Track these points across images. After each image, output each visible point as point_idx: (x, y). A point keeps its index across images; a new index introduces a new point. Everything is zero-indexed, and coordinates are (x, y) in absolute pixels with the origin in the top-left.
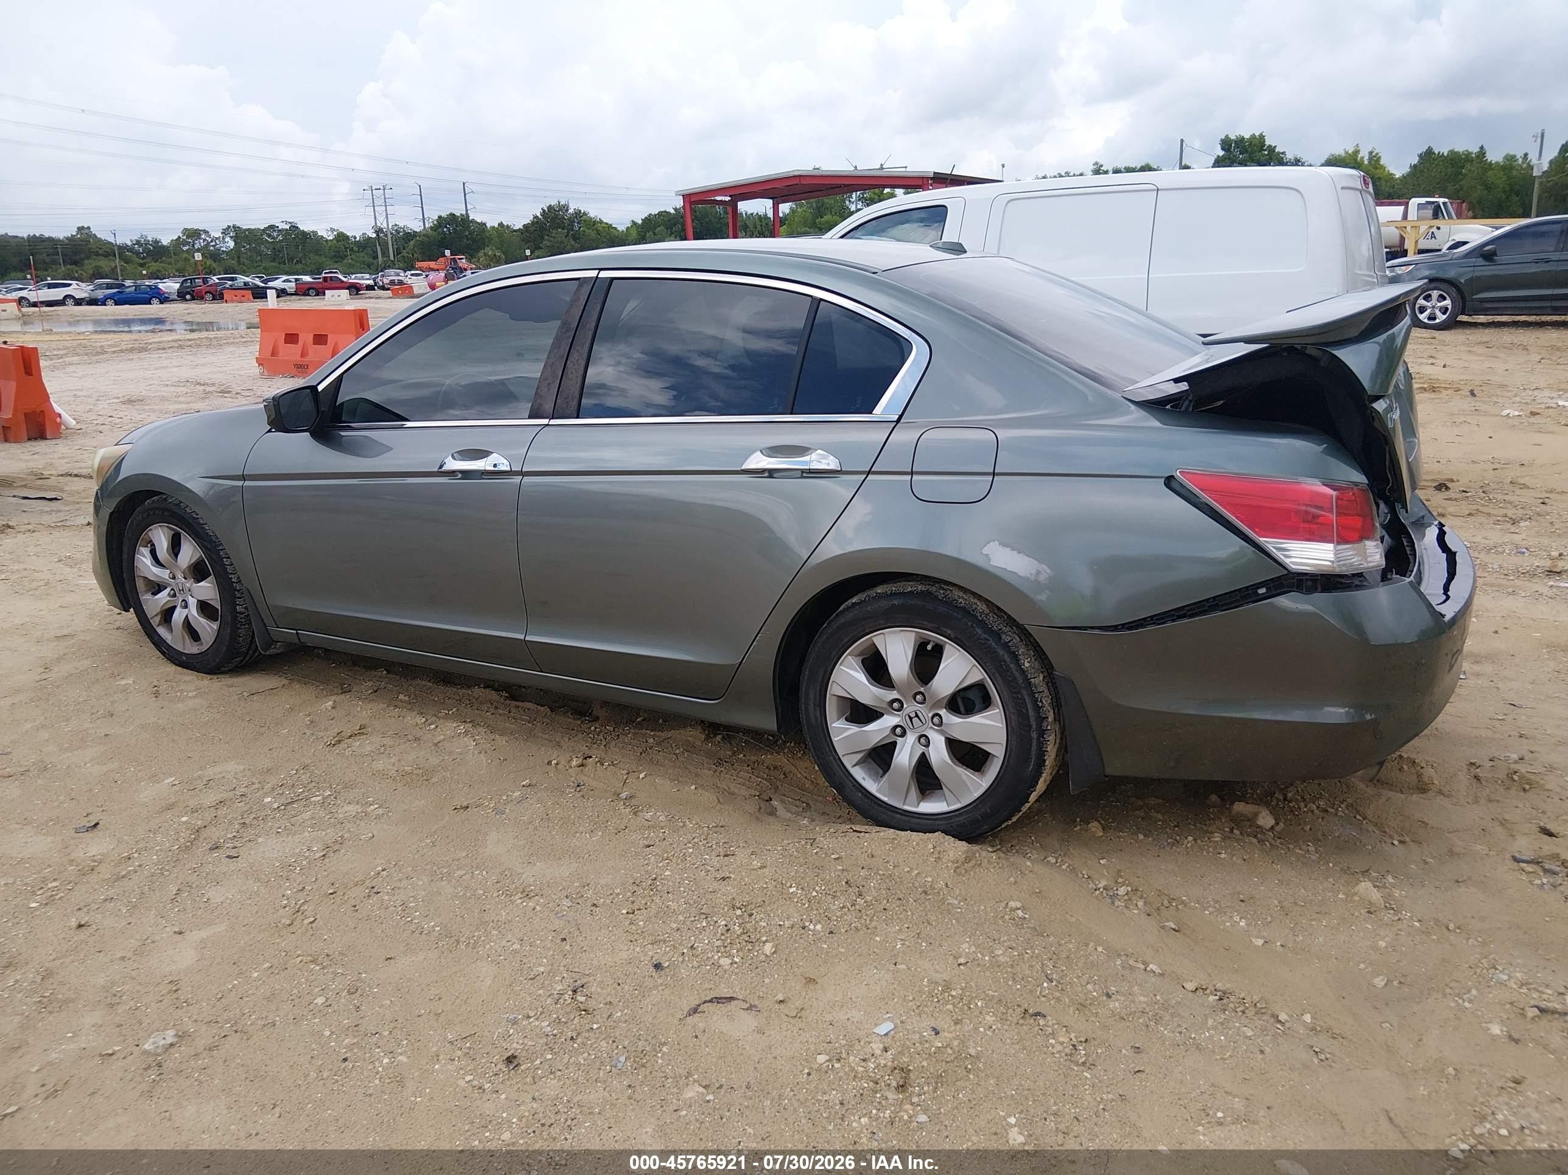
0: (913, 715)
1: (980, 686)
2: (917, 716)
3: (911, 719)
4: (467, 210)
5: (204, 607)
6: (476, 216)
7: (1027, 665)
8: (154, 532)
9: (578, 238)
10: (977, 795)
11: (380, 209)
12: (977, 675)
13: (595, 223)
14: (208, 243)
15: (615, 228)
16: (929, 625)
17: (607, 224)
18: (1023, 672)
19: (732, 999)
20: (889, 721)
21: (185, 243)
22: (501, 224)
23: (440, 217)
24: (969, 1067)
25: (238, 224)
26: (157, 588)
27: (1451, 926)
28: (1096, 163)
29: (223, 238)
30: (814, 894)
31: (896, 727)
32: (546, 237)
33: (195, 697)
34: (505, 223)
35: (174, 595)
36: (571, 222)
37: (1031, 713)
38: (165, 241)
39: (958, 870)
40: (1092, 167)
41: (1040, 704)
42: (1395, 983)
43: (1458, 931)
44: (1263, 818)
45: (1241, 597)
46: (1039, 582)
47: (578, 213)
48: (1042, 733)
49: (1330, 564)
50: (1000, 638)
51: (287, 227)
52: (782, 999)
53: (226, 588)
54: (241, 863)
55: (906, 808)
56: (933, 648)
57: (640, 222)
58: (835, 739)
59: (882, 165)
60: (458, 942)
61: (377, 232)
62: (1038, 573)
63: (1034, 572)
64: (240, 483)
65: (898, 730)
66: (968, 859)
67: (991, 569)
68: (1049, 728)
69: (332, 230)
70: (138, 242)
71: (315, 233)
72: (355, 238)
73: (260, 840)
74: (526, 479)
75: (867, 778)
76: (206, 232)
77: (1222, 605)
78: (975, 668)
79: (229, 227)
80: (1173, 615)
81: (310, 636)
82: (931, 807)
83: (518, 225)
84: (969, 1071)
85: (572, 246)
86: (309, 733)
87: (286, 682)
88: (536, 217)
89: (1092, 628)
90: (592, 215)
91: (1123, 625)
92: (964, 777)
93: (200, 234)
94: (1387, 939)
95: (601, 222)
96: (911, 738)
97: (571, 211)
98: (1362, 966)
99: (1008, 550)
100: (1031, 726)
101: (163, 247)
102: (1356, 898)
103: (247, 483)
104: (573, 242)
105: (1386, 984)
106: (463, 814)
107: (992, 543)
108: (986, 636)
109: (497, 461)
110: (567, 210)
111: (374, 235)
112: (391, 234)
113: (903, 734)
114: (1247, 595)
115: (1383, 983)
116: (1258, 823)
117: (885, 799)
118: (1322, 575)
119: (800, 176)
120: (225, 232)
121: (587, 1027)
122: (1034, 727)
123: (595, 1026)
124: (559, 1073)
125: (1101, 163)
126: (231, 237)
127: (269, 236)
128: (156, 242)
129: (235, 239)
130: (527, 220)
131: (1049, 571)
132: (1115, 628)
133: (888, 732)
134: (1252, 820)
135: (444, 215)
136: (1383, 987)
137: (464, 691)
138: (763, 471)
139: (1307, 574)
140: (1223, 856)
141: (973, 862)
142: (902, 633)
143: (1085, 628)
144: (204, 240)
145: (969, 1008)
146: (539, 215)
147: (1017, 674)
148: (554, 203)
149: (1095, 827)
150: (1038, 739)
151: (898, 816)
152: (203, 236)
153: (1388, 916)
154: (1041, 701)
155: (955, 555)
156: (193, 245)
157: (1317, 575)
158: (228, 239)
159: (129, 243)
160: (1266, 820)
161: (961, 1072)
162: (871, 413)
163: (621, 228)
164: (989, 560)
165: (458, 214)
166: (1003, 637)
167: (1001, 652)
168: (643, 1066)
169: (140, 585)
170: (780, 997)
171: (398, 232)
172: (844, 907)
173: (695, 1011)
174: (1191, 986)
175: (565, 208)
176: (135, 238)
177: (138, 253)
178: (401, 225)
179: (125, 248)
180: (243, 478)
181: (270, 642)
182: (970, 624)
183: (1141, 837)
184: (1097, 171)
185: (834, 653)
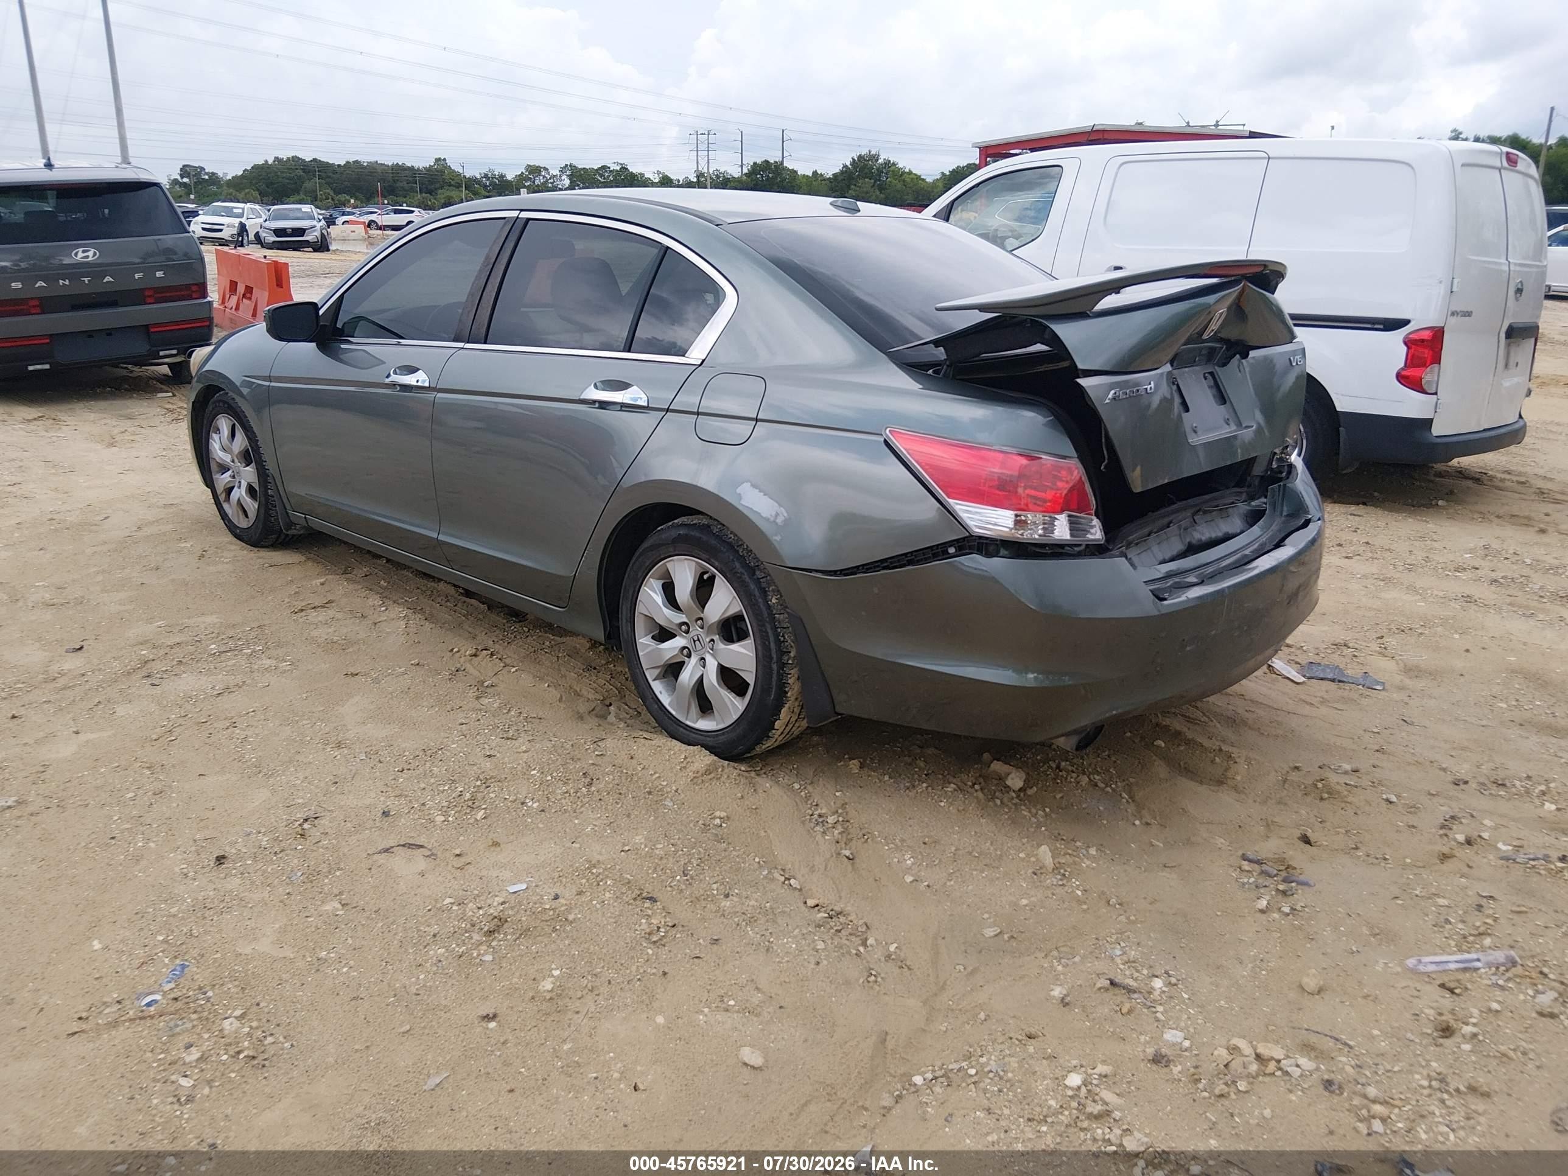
0: (696, 639)
1: (738, 618)
2: (698, 640)
3: (694, 641)
4: (783, 158)
5: (251, 490)
6: (789, 164)
7: (774, 601)
8: (220, 421)
9: (884, 189)
10: (735, 717)
11: (702, 154)
12: (737, 607)
13: (904, 173)
14: (547, 180)
15: (923, 180)
16: (704, 556)
17: (915, 175)
18: (769, 607)
19: (422, 846)
20: (678, 642)
21: (528, 179)
22: (815, 173)
23: (755, 163)
24: (558, 927)
25: (575, 163)
26: (224, 469)
27: (1113, 901)
28: (1455, 131)
29: (560, 176)
30: (549, 778)
31: (684, 648)
32: (852, 187)
33: (227, 563)
34: (819, 172)
35: (234, 477)
36: (880, 171)
37: (773, 646)
38: (510, 176)
39: (695, 780)
40: (1449, 134)
41: (782, 639)
42: (1006, 937)
43: (1117, 906)
44: (1012, 779)
45: (933, 554)
46: (777, 524)
47: (888, 164)
48: (782, 666)
49: (1008, 530)
50: (754, 574)
51: (618, 168)
52: (458, 853)
53: (262, 473)
54: (157, 691)
55: (688, 723)
56: (708, 578)
57: (948, 173)
58: (641, 654)
59: (1217, 122)
60: (260, 772)
61: (698, 177)
62: (777, 515)
63: (774, 514)
64: (267, 384)
65: (685, 652)
66: (708, 772)
67: (741, 508)
68: (790, 662)
69: (659, 173)
70: (486, 176)
71: (642, 175)
72: (679, 181)
73: (184, 675)
74: (439, 395)
75: (663, 692)
76: (546, 169)
77: (918, 561)
78: (734, 600)
79: (566, 165)
80: (878, 566)
81: (316, 523)
82: (705, 724)
83: (830, 175)
84: (554, 930)
85: (876, 196)
86: (287, 600)
87: (303, 558)
88: (845, 166)
89: (817, 571)
90: (900, 166)
91: (841, 571)
92: (727, 700)
93: (540, 171)
94: (1033, 899)
95: (910, 173)
96: (694, 659)
97: (881, 161)
98: (986, 916)
99: (757, 491)
100: (771, 658)
101: (507, 181)
102: (1033, 859)
103: (273, 384)
104: (878, 193)
105: (996, 935)
106: (349, 679)
107: (745, 484)
108: (743, 571)
109: (419, 379)
110: (877, 160)
111: (695, 180)
112: (711, 178)
113: (689, 656)
114: (938, 552)
115: (992, 934)
116: (1007, 782)
117: (674, 713)
118: (1001, 540)
119: (1104, 131)
120: (563, 170)
121: (294, 846)
122: (775, 659)
123: (300, 847)
124: (247, 875)
125: (1460, 130)
126: (568, 176)
127: (601, 176)
128: (502, 176)
129: (570, 177)
130: (837, 170)
131: (786, 515)
132: (834, 573)
133: (676, 652)
134: (1001, 779)
135: (759, 161)
136: (990, 938)
137: (433, 584)
138: (594, 402)
139: (987, 538)
140: (942, 804)
141: (712, 775)
142: (686, 562)
143: (810, 571)
144: (544, 177)
145: (599, 885)
146: (848, 164)
147: (763, 608)
148: (864, 152)
149: (854, 765)
150: (778, 672)
151: (681, 729)
152: (543, 173)
153: (1054, 880)
154: (783, 636)
155: (715, 491)
156: (534, 182)
157: (996, 540)
158: (564, 177)
159: (478, 176)
160: (1016, 780)
161: (548, 930)
162: (684, 356)
163: (929, 180)
164: (741, 499)
165: (772, 161)
166: (758, 573)
167: (752, 586)
168: (311, 882)
169: (214, 466)
170: (458, 852)
171: (718, 177)
172: (567, 792)
173: (387, 850)
174: (811, 902)
175: (875, 158)
176: (484, 171)
177: (485, 186)
178: (722, 170)
179: (474, 181)
180: (269, 379)
181: (291, 524)
182: (731, 558)
183: (886, 778)
184: (1456, 136)
185: (640, 574)
